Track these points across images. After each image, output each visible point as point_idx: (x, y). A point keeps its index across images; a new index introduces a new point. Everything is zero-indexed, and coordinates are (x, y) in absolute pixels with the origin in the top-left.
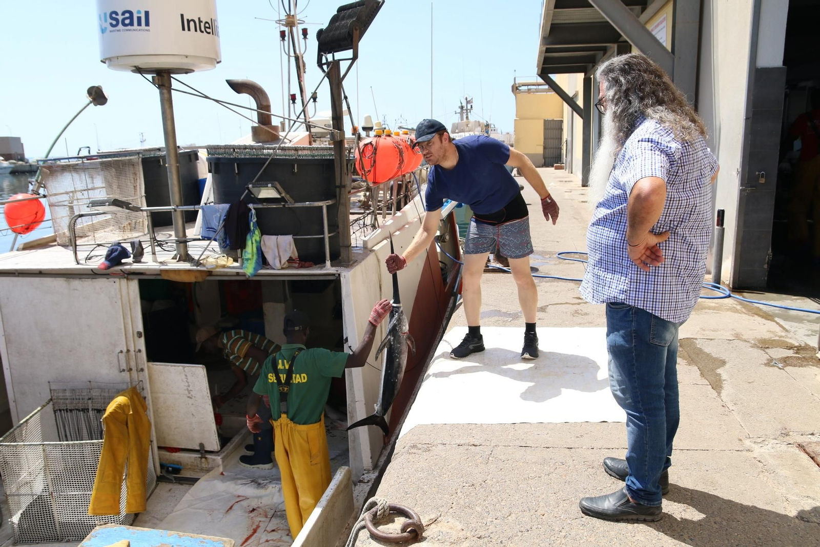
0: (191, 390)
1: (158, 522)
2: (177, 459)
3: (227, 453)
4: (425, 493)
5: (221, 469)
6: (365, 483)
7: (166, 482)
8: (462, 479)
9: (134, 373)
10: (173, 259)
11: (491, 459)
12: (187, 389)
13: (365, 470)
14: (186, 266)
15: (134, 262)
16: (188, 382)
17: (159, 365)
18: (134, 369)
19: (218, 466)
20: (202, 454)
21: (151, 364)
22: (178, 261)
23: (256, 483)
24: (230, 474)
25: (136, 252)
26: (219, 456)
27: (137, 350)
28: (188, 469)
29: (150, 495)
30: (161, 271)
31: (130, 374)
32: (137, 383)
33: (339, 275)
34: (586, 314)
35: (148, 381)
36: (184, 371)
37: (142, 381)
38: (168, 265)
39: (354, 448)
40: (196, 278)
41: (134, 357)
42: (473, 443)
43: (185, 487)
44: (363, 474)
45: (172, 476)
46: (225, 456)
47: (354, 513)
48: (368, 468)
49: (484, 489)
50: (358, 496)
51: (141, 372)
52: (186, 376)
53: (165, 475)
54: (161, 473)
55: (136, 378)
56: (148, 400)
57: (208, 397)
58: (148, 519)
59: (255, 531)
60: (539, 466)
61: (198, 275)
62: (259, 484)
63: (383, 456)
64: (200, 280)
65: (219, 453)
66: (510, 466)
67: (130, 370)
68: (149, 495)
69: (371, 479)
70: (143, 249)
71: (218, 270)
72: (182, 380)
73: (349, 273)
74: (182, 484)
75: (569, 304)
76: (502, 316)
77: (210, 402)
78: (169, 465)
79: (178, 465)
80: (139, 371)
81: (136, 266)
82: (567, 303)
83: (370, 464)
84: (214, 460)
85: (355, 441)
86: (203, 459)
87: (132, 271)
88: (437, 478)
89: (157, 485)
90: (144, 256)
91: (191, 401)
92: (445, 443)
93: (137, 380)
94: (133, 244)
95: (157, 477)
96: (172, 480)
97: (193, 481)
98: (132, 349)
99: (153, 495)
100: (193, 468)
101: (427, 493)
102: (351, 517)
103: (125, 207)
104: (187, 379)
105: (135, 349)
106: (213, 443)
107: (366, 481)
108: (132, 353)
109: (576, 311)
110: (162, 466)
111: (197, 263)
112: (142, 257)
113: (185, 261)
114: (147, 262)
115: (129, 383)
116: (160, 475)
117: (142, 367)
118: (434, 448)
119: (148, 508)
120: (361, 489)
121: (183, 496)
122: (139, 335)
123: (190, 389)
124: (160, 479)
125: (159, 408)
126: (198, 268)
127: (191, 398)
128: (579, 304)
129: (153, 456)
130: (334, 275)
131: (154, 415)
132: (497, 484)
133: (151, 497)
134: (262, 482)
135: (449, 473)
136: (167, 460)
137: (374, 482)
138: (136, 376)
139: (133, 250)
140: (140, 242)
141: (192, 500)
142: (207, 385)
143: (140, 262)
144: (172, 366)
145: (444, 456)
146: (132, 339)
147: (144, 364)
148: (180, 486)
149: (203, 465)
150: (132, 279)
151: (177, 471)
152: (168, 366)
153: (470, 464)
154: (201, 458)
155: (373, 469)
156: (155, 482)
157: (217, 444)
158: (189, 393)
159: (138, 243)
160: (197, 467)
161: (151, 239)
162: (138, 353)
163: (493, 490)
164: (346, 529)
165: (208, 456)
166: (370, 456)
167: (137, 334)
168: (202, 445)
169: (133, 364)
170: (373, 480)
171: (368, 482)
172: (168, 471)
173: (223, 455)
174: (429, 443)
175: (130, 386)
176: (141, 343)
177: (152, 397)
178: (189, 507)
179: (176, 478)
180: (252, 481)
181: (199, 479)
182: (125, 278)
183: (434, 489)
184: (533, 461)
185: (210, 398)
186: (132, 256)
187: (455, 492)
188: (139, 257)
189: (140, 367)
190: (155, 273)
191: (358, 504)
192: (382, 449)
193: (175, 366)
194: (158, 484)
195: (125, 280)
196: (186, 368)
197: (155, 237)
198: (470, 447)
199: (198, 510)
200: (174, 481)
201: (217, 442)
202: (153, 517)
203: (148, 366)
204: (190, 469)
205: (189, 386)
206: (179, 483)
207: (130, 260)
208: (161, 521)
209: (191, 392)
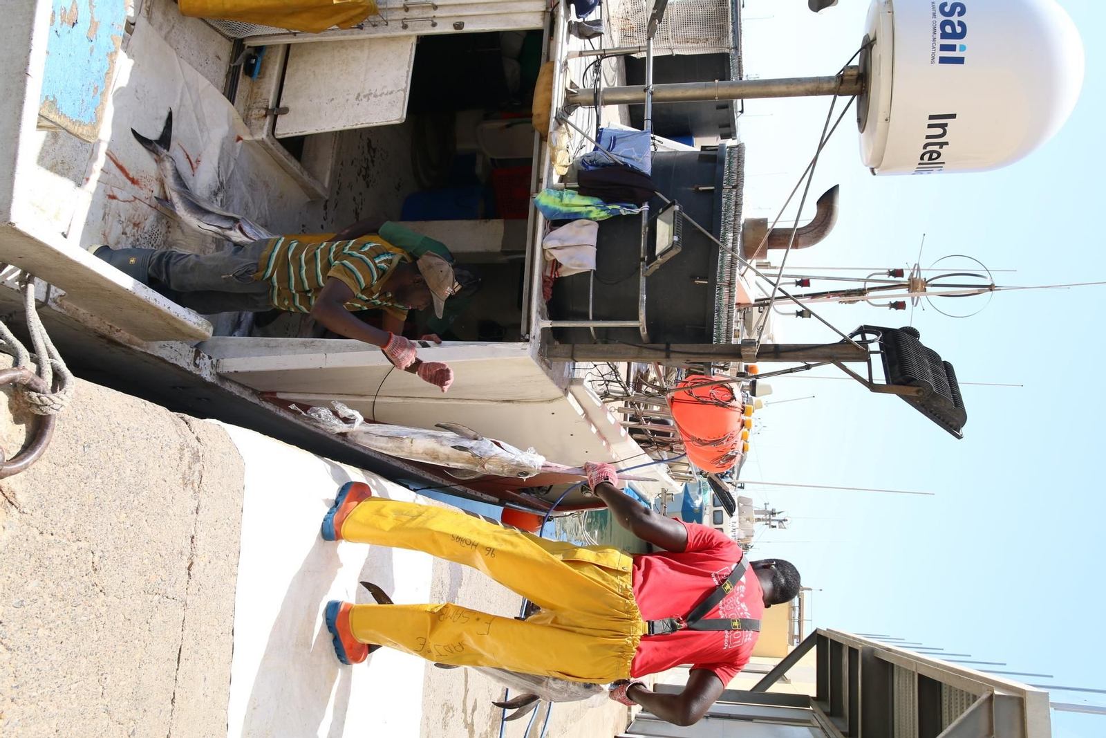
0: (369, 99)
1: (163, 33)
2: (268, 73)
3: (271, 149)
4: (85, 480)
5: (247, 138)
6: (195, 359)
7: (232, 52)
8: (112, 548)
9: (402, 15)
10: (572, 83)
11: (157, 597)
12: (371, 94)
13: (218, 360)
14: (558, 101)
15: (570, 23)
16: (381, 95)
17: (411, 54)
18: (407, 15)
19: (252, 134)
20: (273, 110)
21: (414, 40)
22: (566, 89)
23: (219, 190)
24: (238, 151)
25: (584, 26)
26: (268, 136)
27: (435, 21)
28: (252, 88)
29: (212, 27)
30: (553, 63)
31: (400, 8)
32: (385, 19)
33: (528, 341)
34: (445, 725)
35: (388, 35)
36: (398, 91)
37: (387, 25)
38: (562, 75)
39: (258, 345)
40: (539, 115)
41: (425, 16)
42: (195, 563)
43: (222, 79)
44: (210, 358)
45: (241, 61)
46: (267, 145)
47: (140, 341)
48: (221, 366)
49: (83, 591)
50: (171, 348)
51: (402, 25)
52: (391, 93)
53: (244, 53)
54: (249, 47)
55: (393, 18)
56: (359, 34)
57: (357, 124)
58: (170, 17)
59: (133, 181)
60: (130, 690)
61: (543, 119)
62: (216, 194)
63: (241, 389)
64: (535, 121)
65: (272, 136)
66: (136, 635)
67: (407, 9)
68: (211, 24)
69: (201, 370)
70: (589, 38)
71: (548, 149)
72: (385, 87)
73: (529, 357)
74: (227, 76)
75: (466, 695)
76: (450, 589)
77: (348, 127)
78: (259, 59)
79: (259, 73)
80: (403, 23)
81: (562, 26)
82: (467, 691)
83: (225, 370)
84: (262, 128)
85: (269, 347)
86: (264, 112)
87: (556, 20)
88: (118, 502)
89: (229, 39)
90: (579, 39)
91: (352, 98)
92: (200, 512)
93: (389, 18)
94: (598, 23)
95: (242, 40)
96: (235, 61)
97: (230, 94)
98: (438, 13)
99: (213, 30)
100: (252, 96)
101: (83, 484)
102: (131, 336)
103: (655, 12)
104: (386, 94)
105: (438, 17)
106: (288, 127)
107: (197, 362)
108: (432, 13)
109: (452, 708)
110: (259, 49)
111: (562, 119)
112: (576, 36)
113: (567, 100)
114: (568, 44)
115: (385, 6)
116: (244, 45)
117: (410, 27)
118: (192, 492)
119: (190, 19)
120: (183, 354)
121: (206, 77)
122: (459, 26)
123: (371, 98)
124: (238, 45)
125: (347, 49)
126: (553, 120)
127: (357, 98)
128: (464, 711)
129: (273, 35)
130: (528, 332)
131: (336, 42)
132: (93, 616)
133: (208, 28)
134: (219, 199)
135: (128, 523)
136: (269, 58)
137: (196, 375)
138: (397, 18)
139: (588, 23)
140: (600, 34)
141: (198, 89)
142: (375, 124)
143: (570, 32)
144: (408, 72)
145: (171, 512)
146: (453, 14)
147: (412, 31)
148: (223, 73)
149: (255, 111)
150: (544, 19)
151: (250, 70)
152: (409, 67)
153: (146, 561)
154: (267, 109)
155: (218, 373)
156: (233, 35)
157: (285, 134)
158: (365, 96)
159: (599, 31)
160: (253, 101)
161: (604, 50)
162: (431, 23)
163: (79, 610)
164: (111, 326)
165: (268, 120)
166: (239, 370)
167: (460, 22)
168: (285, 111)
169: (414, 13)
170: (198, 373)
171: (196, 365)
172: (249, 57)
173: (269, 144)
174: (203, 484)
175: (379, 7)
176: (445, 28)
177: (364, 40)
178: (187, 83)
179: (237, 68)
180: (222, 184)
181: (233, 104)
182: (547, 8)
183: (92, 496)
184: (144, 678)
185: (355, 127)
186: (581, 20)
187: (82, 536)
188: (576, 32)
189: (409, 24)
190: (551, 55)
191: (156, 347)
192: (252, 389)
193: (407, 77)
194: (230, 41)
195: (544, 9)
196: (402, 92)
197: (606, 57)
198: (185, 558)
199: (179, 96)
200: (232, 65)
201: (288, 133)
202: (173, 26)
203: (410, 36)
204: (252, 91)
205: (376, 96)
206: (229, 73)
207: (573, 18)
208: (165, 38)
209: (366, 99)
